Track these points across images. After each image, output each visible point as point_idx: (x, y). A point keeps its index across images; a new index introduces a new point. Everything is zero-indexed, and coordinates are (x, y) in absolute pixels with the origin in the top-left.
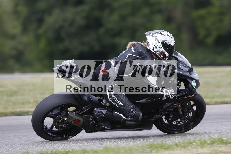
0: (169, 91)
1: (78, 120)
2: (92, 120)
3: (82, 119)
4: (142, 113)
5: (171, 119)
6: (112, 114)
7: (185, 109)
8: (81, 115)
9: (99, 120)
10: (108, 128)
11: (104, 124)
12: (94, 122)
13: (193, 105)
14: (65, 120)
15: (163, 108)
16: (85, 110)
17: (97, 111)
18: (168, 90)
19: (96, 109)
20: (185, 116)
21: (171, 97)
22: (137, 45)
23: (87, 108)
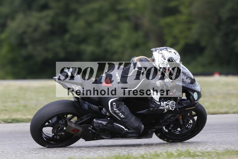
1: (77, 129)
2: (92, 129)
3: (82, 128)
4: (144, 125)
5: (172, 129)
6: (113, 126)
7: (186, 120)
11: (104, 134)
12: (94, 131)
13: (194, 116)
14: (64, 129)
15: (164, 119)
16: (85, 119)
17: (96, 122)
19: (96, 120)
20: (185, 126)
22: (144, 59)
23: (87, 117)
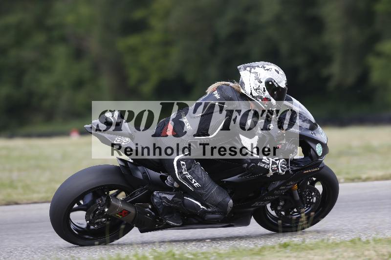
0: (277, 162)
1: (127, 211)
2: (150, 211)
3: (134, 210)
4: (232, 199)
5: (282, 208)
6: (183, 201)
8: (132, 203)
9: (161, 211)
10: (176, 224)
11: (170, 218)
12: (153, 213)
14: (105, 212)
15: (268, 191)
16: (139, 194)
17: (157, 196)
18: (276, 160)
19: (156, 193)
21: (280, 171)
22: (224, 86)
23: (141, 191)
